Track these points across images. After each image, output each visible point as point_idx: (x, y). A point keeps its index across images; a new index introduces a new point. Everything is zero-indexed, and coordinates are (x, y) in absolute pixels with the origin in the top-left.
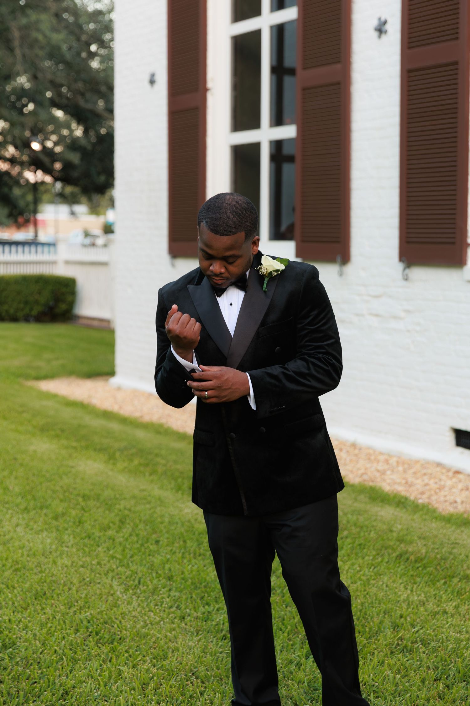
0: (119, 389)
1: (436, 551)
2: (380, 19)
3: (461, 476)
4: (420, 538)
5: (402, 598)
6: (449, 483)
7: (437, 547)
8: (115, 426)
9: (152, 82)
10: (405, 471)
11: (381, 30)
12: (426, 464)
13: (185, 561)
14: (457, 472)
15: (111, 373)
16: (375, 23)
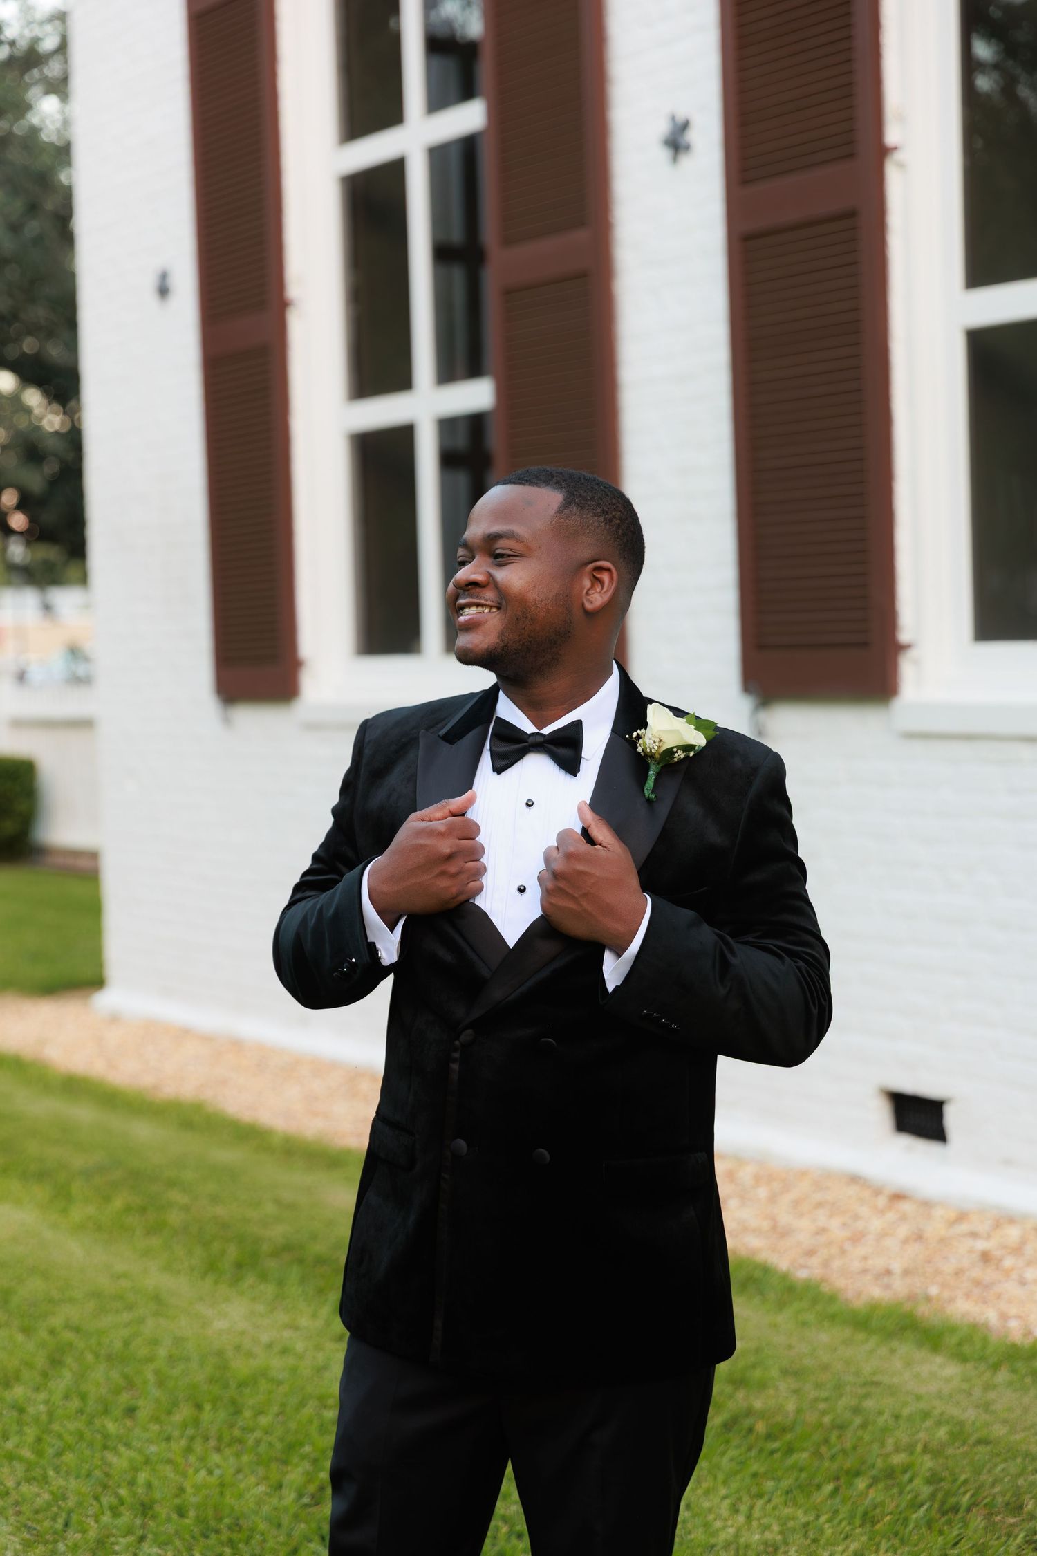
0: (114, 1019)
1: (822, 1406)
2: (673, 118)
3: (906, 1207)
4: (785, 1372)
5: (723, 1537)
6: (876, 1224)
7: (824, 1394)
8: (84, 1114)
9: (163, 291)
10: (773, 1199)
11: (676, 143)
12: (823, 1179)
13: (192, 1459)
14: (898, 1197)
15: (97, 982)
16: (662, 128)
